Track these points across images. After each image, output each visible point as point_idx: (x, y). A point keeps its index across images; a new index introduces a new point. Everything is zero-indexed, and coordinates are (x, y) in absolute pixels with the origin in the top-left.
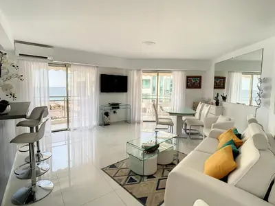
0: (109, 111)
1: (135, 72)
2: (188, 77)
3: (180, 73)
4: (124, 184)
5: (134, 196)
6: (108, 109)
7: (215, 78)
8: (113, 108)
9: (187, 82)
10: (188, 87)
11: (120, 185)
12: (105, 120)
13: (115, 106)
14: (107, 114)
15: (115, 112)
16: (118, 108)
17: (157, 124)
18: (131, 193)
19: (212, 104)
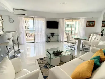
0: (50, 36)
1: (62, 20)
2: (87, 21)
3: (83, 19)
4: (42, 68)
5: (43, 74)
6: (50, 35)
7: (103, 21)
8: (52, 35)
9: (87, 24)
10: (87, 26)
11: (40, 68)
12: (49, 40)
13: (53, 34)
14: (49, 37)
15: (53, 37)
16: (54, 35)
17: (68, 43)
18: (42, 73)
19: (100, 35)
